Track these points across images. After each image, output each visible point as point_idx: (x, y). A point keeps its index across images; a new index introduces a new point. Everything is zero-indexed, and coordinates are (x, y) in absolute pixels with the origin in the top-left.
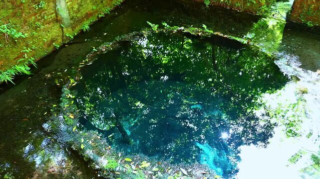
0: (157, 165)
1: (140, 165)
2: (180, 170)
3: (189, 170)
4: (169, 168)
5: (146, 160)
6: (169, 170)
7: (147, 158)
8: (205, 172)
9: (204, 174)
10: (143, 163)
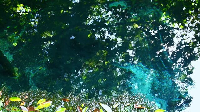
0: (63, 103)
1: (36, 106)
2: (101, 107)
3: (115, 106)
4: (83, 105)
5: (44, 97)
6: (83, 108)
7: (45, 93)
8: (140, 106)
9: (138, 109)
10: (40, 102)
